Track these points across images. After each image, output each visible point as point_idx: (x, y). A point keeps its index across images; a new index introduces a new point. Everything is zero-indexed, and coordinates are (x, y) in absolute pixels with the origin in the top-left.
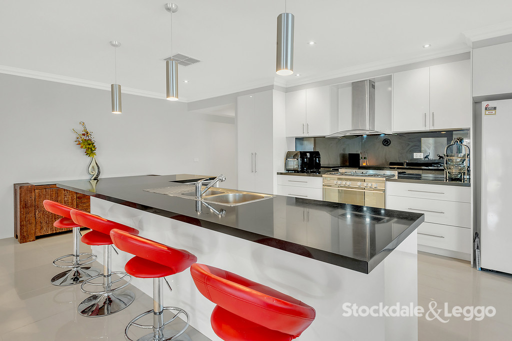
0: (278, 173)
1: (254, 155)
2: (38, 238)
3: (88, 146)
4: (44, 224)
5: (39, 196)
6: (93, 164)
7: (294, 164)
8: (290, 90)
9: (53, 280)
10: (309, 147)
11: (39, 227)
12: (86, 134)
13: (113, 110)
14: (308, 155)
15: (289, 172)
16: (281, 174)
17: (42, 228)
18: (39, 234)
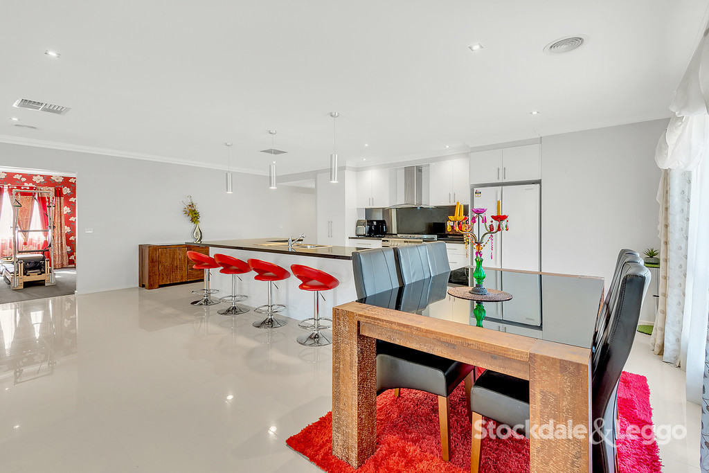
0: (349, 238)
1: (330, 223)
2: (161, 286)
3: (194, 215)
4: (165, 276)
5: (162, 254)
6: (197, 230)
7: (364, 230)
8: (359, 170)
9: (192, 303)
10: (379, 217)
11: (161, 278)
12: (192, 205)
13: (227, 191)
14: (375, 223)
15: (359, 236)
16: (352, 238)
17: (163, 279)
18: (161, 284)
